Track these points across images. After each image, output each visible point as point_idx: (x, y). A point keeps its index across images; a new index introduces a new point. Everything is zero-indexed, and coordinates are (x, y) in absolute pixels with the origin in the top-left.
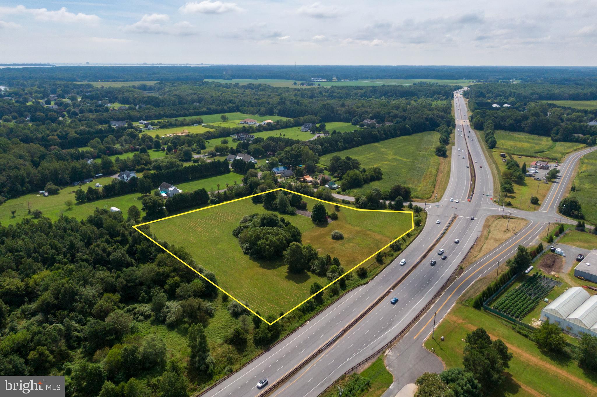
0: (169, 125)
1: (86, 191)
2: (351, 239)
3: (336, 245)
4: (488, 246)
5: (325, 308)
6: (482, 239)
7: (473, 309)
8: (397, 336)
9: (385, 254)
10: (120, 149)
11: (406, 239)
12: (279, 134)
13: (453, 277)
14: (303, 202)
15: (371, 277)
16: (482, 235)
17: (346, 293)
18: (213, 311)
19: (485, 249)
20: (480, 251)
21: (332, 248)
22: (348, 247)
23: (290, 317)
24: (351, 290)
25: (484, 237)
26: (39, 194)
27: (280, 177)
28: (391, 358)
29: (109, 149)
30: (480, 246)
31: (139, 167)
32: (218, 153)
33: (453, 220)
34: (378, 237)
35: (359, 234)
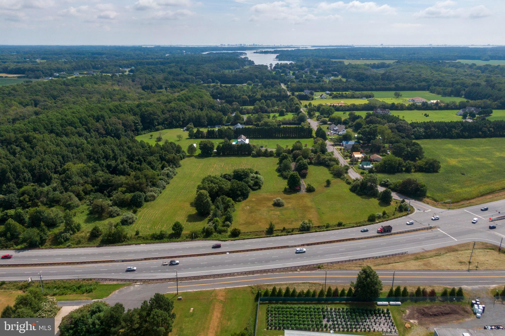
0: (340, 97)
1: (195, 132)
2: (286, 209)
3: (265, 209)
4: (400, 266)
5: (168, 242)
6: (409, 257)
7: (253, 297)
8: (161, 279)
9: (284, 229)
10: (270, 110)
11: (331, 226)
12: (424, 115)
13: (294, 269)
14: (304, 171)
15: (236, 238)
16: (418, 253)
17: (199, 240)
18: (115, 214)
19: (389, 266)
20: (379, 265)
21: (257, 210)
22: (270, 214)
23: (141, 237)
24: (206, 240)
25: (417, 257)
26: (183, 129)
27: (341, 149)
28: (132, 288)
29: (261, 108)
30: (390, 261)
31: (255, 123)
32: (328, 123)
33: (422, 229)
34: (311, 216)
35: (301, 209)
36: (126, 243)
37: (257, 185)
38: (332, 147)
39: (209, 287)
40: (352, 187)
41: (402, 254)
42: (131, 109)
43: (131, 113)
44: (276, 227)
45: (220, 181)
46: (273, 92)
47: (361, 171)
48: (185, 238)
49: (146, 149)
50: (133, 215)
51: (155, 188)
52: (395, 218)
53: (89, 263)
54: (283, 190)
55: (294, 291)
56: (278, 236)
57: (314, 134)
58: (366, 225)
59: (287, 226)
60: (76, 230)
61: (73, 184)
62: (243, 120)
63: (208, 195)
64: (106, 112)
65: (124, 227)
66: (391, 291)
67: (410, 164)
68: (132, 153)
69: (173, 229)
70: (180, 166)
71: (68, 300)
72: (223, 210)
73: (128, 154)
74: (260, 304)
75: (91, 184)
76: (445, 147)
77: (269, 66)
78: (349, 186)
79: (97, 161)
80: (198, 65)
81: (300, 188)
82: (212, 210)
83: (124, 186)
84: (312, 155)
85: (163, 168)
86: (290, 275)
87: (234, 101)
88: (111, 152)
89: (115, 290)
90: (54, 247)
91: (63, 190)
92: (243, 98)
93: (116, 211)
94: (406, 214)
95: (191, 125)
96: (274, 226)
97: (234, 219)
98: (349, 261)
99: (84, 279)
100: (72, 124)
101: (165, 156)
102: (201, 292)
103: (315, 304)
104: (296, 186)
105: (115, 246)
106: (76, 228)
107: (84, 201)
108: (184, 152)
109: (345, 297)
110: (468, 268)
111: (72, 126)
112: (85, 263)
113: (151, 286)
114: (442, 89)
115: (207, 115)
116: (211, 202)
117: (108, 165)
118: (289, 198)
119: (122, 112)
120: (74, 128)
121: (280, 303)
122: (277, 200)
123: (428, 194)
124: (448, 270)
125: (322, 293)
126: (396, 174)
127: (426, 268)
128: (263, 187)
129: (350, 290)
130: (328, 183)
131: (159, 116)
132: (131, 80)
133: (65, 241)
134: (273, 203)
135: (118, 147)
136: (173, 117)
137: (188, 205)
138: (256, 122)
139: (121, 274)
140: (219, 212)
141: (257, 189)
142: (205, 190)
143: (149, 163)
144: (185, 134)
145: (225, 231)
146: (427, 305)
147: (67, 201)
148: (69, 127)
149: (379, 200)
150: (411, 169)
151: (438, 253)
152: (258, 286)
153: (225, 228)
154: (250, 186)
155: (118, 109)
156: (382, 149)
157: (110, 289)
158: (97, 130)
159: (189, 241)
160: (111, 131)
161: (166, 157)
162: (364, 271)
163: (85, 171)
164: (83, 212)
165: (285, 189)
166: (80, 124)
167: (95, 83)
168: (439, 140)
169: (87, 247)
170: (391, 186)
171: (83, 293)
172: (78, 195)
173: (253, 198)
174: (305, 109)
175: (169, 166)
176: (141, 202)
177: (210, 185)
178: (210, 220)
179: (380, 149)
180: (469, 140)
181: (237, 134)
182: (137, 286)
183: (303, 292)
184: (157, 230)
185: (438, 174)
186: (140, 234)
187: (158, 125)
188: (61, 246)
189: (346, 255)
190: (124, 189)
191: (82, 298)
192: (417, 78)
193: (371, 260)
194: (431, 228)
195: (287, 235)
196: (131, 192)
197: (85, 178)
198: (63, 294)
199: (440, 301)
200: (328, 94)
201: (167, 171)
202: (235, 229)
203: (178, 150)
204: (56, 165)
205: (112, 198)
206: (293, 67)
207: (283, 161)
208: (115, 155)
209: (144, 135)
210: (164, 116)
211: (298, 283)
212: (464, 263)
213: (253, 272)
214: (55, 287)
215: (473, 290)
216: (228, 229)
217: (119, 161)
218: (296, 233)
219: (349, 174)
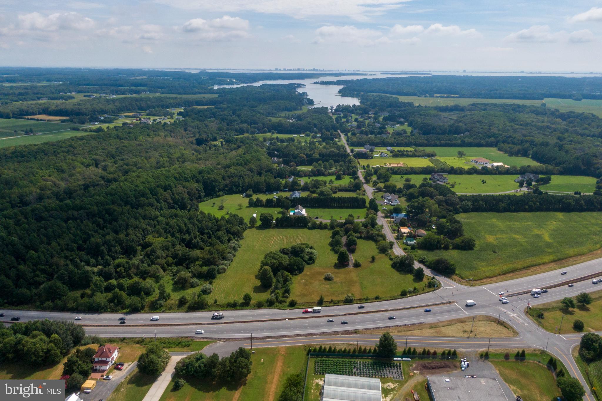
1: (255, 200)
2: (335, 283)
3: (317, 282)
4: (417, 332)
5: (240, 310)
6: (426, 326)
7: (305, 353)
8: (239, 338)
9: (332, 301)
10: (327, 172)
11: (370, 299)
12: (481, 180)
13: (337, 333)
14: (353, 247)
15: (293, 308)
16: (434, 323)
17: (264, 309)
18: (195, 285)
19: (409, 333)
20: (401, 331)
21: (311, 283)
22: (321, 287)
23: (219, 305)
24: (269, 309)
25: (432, 326)
26: (242, 195)
27: (390, 223)
28: (218, 344)
29: (318, 171)
30: (410, 329)
31: (312, 190)
32: (384, 190)
33: (443, 304)
34: (355, 290)
35: (347, 283)
36: (208, 310)
37: (311, 260)
38: (382, 219)
39: (274, 344)
40: (393, 263)
41: (421, 323)
42: (194, 176)
43: (194, 180)
44: (326, 299)
45: (280, 257)
46: (332, 149)
47: (405, 246)
48: (253, 307)
49: (213, 222)
50: (211, 286)
51: (226, 262)
52: (423, 293)
53: (182, 325)
54: (333, 265)
55: (335, 349)
56: (326, 306)
57: (367, 204)
58: (399, 299)
59: (335, 299)
60: (167, 298)
61: (158, 257)
62: (300, 186)
63: (271, 270)
64: (172, 180)
65: (205, 296)
66: (405, 351)
67: (447, 242)
68: (202, 226)
69: (244, 299)
70: (243, 239)
71: (174, 351)
72: (282, 283)
73: (198, 227)
74: (310, 357)
75: (171, 257)
76: (489, 222)
77: (329, 108)
78: (391, 262)
79: (173, 235)
80: (252, 107)
81: (348, 263)
82: (274, 283)
83: (200, 259)
84: (363, 229)
85: (229, 240)
86: (333, 338)
87: (291, 161)
88: (184, 225)
89: (206, 345)
90: (152, 312)
91: (150, 263)
92: (300, 158)
93: (196, 282)
94: (434, 289)
95: (250, 192)
96: (323, 298)
97: (292, 291)
98: (379, 328)
99: (182, 337)
100: (143, 195)
101: (230, 229)
102: (268, 348)
103: (349, 358)
104: (345, 262)
105: (200, 312)
106: (167, 296)
107: (167, 272)
108: (246, 223)
109: (372, 354)
110: (468, 336)
111: (144, 197)
112: (180, 325)
113: (232, 343)
114: (510, 147)
115: (265, 181)
116: (273, 276)
117: (183, 238)
118: (338, 273)
119: (187, 180)
120: (145, 199)
121: (325, 358)
122: (328, 275)
123: (457, 272)
124: (453, 337)
125: (355, 351)
126: (435, 251)
127: (436, 335)
128: (316, 261)
129: (375, 349)
130: (373, 259)
131: (220, 183)
132: (183, 129)
133: (160, 307)
134: (324, 277)
135: (189, 220)
136: (233, 183)
137: (253, 277)
138: (312, 188)
139: (208, 333)
140: (280, 285)
141: (311, 264)
142: (267, 266)
143: (219, 238)
144: (246, 201)
145: (285, 302)
146: (429, 362)
147: (156, 273)
148: (142, 199)
149: (414, 276)
150: (449, 247)
151: (450, 323)
152: (309, 345)
153: (284, 299)
154: (305, 261)
155: (182, 177)
156: (428, 224)
157: (202, 345)
158: (165, 201)
159: (256, 309)
160: (178, 200)
161: (232, 230)
162: (384, 335)
163: (166, 245)
164: (169, 282)
165: (336, 263)
166: (150, 195)
167: (148, 135)
168: (485, 214)
169: (178, 312)
170: (427, 263)
171: (184, 347)
172: (163, 268)
173: (308, 272)
174: (363, 170)
175: (234, 238)
176: (215, 274)
177: (272, 261)
178: (272, 292)
179: (426, 224)
180: (515, 214)
181: (295, 203)
182: (221, 342)
183: (341, 350)
184: (231, 299)
185: (472, 251)
186: (218, 303)
187: (219, 192)
188: (157, 311)
189: (378, 323)
190: (201, 263)
191: (184, 350)
192: (486, 133)
193: (396, 327)
194: (450, 303)
195: (334, 306)
196: (206, 265)
197: (166, 251)
198: (170, 347)
199: (440, 359)
200: (389, 150)
201: (233, 245)
202: (293, 301)
203: (241, 222)
204: (139, 239)
205: (190, 270)
206: (356, 110)
207: (335, 237)
208: (188, 229)
209: (206, 202)
210: (224, 182)
211: (339, 344)
212: (467, 331)
213: (306, 335)
214: (163, 343)
215: (467, 352)
216: (287, 300)
217: (192, 235)
218: (341, 304)
219: (394, 250)
